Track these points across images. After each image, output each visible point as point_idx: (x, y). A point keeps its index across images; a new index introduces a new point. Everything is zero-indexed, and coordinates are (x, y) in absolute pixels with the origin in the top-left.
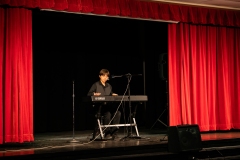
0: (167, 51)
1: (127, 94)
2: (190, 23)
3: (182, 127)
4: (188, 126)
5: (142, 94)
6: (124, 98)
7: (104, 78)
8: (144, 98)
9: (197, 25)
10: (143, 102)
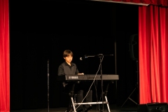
0: (138, 33)
1: (99, 73)
2: (160, 6)
3: (152, 105)
4: (157, 105)
5: (114, 73)
6: (96, 77)
7: (69, 59)
8: (116, 77)
9: (166, 7)
10: (115, 81)
